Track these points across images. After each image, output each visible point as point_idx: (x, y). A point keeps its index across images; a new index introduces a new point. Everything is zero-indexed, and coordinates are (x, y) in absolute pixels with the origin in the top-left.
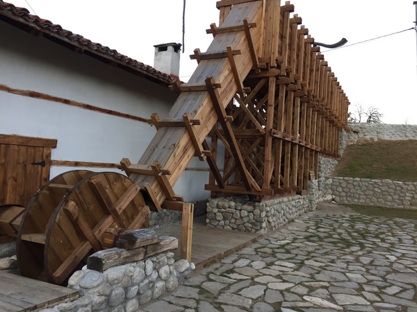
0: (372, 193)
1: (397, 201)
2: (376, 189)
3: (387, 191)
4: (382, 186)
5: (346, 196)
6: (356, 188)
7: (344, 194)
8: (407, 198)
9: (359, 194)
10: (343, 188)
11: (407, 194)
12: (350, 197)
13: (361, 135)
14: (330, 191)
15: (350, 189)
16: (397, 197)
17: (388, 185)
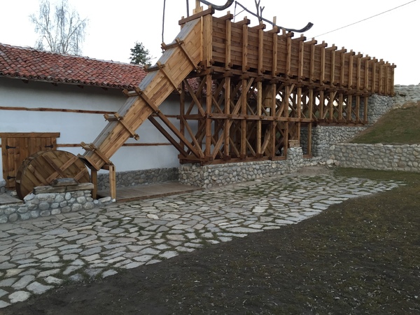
0: (366, 156)
1: (387, 163)
2: (369, 153)
3: (378, 155)
4: (375, 150)
5: (346, 160)
6: (354, 153)
7: (344, 159)
8: (395, 160)
9: (356, 158)
10: (343, 153)
11: (395, 157)
12: (349, 161)
13: (408, 98)
14: (333, 156)
15: (349, 154)
16: (386, 160)
17: (379, 149)
